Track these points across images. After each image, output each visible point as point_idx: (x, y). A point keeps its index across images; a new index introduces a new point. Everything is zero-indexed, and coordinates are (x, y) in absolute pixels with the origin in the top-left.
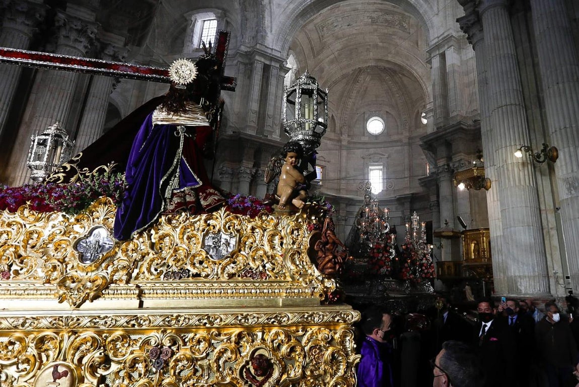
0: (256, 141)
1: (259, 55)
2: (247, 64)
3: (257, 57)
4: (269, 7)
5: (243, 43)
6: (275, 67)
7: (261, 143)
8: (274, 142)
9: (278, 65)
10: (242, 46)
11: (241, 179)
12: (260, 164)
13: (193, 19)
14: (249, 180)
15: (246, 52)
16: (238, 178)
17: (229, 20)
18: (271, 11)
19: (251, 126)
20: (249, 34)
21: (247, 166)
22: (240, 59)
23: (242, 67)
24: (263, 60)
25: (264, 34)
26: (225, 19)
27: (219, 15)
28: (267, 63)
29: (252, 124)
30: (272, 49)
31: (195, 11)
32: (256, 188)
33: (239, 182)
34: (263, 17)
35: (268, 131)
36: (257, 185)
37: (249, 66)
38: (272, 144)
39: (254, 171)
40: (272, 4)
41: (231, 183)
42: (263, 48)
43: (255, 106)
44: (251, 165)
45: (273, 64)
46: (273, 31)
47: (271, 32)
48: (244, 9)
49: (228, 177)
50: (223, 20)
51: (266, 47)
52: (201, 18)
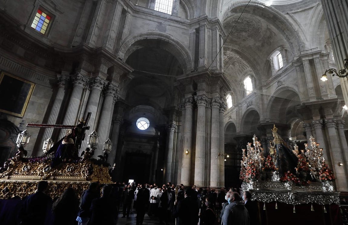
0: (317, 104)
1: (304, 57)
2: (300, 65)
3: (303, 59)
4: (300, 30)
5: (295, 56)
6: (316, 58)
7: (321, 104)
8: (329, 101)
9: (318, 56)
10: (294, 58)
11: (315, 128)
12: (325, 116)
13: (271, 58)
14: (320, 127)
15: (297, 60)
16: (314, 128)
17: (285, 49)
18: (302, 31)
19: (311, 97)
20: (296, 49)
21: (316, 120)
22: (296, 65)
23: (298, 68)
24: (307, 58)
25: (303, 45)
26: (284, 50)
27: (280, 50)
28: (311, 58)
29: (313, 95)
30: (311, 49)
31: (270, 55)
32: (328, 130)
33: (315, 130)
34: (299, 37)
35: (324, 95)
36: (327, 128)
37: (302, 66)
38: (328, 102)
39: (321, 121)
40: (301, 27)
41: (312, 131)
42: (305, 52)
43: (311, 85)
44: (319, 118)
45: (314, 57)
46: (308, 40)
47: (307, 41)
48: (288, 39)
49: (308, 129)
50: (283, 51)
51: (307, 50)
52: (275, 56)
